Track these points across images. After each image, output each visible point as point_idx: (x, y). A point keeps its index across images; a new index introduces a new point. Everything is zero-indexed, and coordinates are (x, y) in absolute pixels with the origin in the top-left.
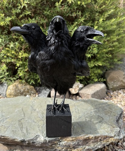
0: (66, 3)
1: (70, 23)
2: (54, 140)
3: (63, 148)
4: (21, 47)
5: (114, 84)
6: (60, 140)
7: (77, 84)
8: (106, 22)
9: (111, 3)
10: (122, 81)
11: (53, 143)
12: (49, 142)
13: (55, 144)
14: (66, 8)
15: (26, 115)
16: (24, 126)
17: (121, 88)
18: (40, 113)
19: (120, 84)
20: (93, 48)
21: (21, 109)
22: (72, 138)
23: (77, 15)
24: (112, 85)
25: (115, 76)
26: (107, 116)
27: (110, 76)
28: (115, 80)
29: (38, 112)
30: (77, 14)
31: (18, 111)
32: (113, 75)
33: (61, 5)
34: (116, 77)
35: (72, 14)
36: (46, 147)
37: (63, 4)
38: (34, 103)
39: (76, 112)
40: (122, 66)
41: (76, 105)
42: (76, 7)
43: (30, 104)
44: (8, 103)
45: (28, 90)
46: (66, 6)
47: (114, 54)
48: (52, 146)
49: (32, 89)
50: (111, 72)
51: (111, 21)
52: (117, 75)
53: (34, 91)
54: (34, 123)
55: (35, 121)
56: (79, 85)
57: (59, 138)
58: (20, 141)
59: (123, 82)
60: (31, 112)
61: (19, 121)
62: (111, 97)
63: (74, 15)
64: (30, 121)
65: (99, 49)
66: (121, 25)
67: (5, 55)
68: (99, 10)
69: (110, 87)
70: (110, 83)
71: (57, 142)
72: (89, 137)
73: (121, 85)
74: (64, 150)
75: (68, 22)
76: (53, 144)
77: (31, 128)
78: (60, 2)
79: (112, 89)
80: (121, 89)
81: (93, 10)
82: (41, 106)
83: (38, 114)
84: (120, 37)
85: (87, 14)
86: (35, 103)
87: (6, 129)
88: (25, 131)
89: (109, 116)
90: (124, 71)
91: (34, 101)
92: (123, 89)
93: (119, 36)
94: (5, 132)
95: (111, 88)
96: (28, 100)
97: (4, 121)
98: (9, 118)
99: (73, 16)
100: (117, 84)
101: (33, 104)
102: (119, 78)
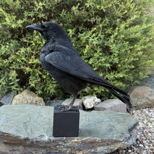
0: (84, 7)
1: (89, 29)
2: (58, 140)
3: (68, 150)
4: (32, 52)
5: (137, 102)
6: (65, 141)
7: (94, 98)
8: (129, 29)
9: (136, 9)
10: (147, 98)
11: (57, 143)
12: (53, 141)
13: (59, 145)
14: (83, 12)
15: (31, 119)
16: (28, 127)
17: (147, 106)
18: (47, 119)
19: (145, 101)
20: (114, 58)
21: (27, 114)
22: (77, 140)
23: (96, 21)
24: (136, 102)
25: (139, 92)
26: (119, 125)
27: (134, 91)
28: (140, 97)
29: (44, 118)
30: (96, 19)
31: (24, 115)
32: (137, 91)
33: (78, 9)
34: (141, 94)
35: (90, 19)
36: (50, 147)
37: (80, 8)
38: (41, 110)
39: (86, 120)
40: (151, 83)
41: (87, 115)
42: (94, 12)
43: (37, 111)
44: (14, 108)
45: (36, 101)
46: (83, 10)
47: (139, 67)
48: (56, 147)
49: (41, 101)
50: (135, 88)
51: (134, 28)
52: (141, 91)
53: (43, 103)
54: (39, 126)
55: (41, 124)
56: (95, 99)
57: (64, 138)
58: (24, 138)
59: (149, 99)
60: (37, 117)
61: (25, 123)
62: (133, 114)
63: (92, 20)
64: (35, 124)
65: (121, 59)
66: (148, 33)
67: (14, 60)
68: (121, 15)
69: (133, 104)
70: (133, 100)
71: (62, 142)
72: (95, 140)
73: (147, 102)
74: (68, 152)
75: (86, 28)
76: (57, 145)
77: (36, 129)
78: (77, 6)
79: (135, 107)
80: (146, 108)
81: (115, 16)
82: (49, 113)
83: (45, 119)
84: (146, 47)
85: (107, 20)
86: (43, 110)
87: (9, 128)
88: (29, 131)
89: (121, 125)
90: (153, 88)
91: (42, 109)
92: (148, 108)
93: (144, 46)
94: (9, 130)
95: (135, 105)
96: (35, 108)
97: (8, 122)
98: (13, 120)
99: (91, 22)
100: (141, 101)
101: (40, 112)
102: (143, 94)
